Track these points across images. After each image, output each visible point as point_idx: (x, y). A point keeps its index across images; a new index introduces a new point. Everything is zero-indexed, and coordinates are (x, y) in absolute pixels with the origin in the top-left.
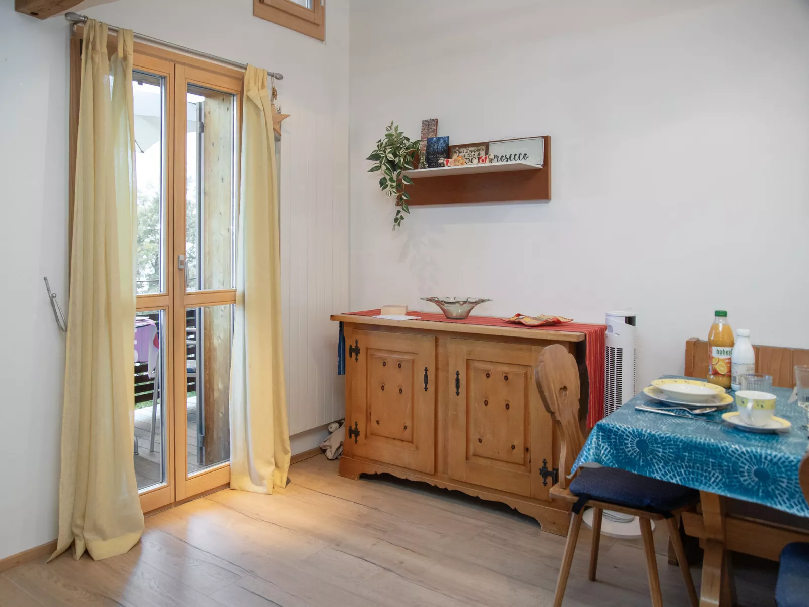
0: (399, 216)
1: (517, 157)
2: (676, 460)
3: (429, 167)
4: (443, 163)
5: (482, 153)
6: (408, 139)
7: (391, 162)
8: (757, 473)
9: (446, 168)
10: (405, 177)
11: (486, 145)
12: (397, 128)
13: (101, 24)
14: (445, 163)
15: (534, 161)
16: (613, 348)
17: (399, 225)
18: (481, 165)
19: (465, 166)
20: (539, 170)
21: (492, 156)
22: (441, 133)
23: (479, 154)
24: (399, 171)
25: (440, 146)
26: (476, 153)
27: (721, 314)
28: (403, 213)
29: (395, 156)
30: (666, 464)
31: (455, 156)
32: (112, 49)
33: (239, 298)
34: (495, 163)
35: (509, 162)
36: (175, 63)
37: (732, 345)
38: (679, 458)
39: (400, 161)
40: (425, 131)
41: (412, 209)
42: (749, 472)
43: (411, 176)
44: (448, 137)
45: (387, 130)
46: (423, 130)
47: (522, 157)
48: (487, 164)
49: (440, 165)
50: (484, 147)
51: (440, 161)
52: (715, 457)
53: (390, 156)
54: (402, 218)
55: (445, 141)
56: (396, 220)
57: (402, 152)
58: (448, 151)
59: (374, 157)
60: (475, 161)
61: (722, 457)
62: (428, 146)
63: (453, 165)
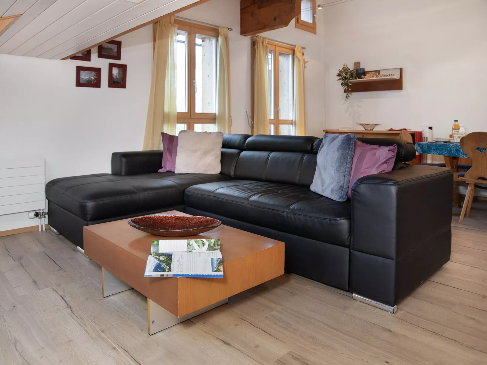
0: (348, 96)
1: (390, 75)
2: (436, 149)
3: (359, 79)
4: (363, 78)
5: (377, 74)
6: (349, 69)
7: (345, 77)
8: (455, 150)
9: (364, 79)
10: (350, 82)
11: (379, 71)
12: (346, 65)
13: (261, 37)
14: (364, 77)
15: (397, 77)
16: (424, 137)
17: (348, 98)
18: (377, 78)
19: (372, 79)
20: (399, 80)
21: (381, 75)
22: (362, 67)
23: (376, 74)
24: (347, 80)
25: (361, 71)
26: (375, 74)
27: (456, 121)
28: (349, 95)
29: (346, 75)
30: (434, 151)
31: (367, 75)
32: (263, 43)
33: (294, 123)
34: (382, 78)
35: (387, 77)
36: (276, 46)
37: (459, 129)
38: (437, 149)
39: (348, 77)
40: (355, 66)
41: (353, 93)
42: (454, 150)
43: (352, 82)
44: (364, 68)
45: (343, 66)
46: (354, 66)
47: (392, 75)
48: (379, 78)
49: (362, 78)
50: (378, 72)
51: (362, 77)
52: (446, 147)
53: (344, 75)
54: (349, 96)
55: (363, 70)
56: (346, 97)
57: (349, 73)
58: (364, 73)
59: (339, 75)
60: (375, 77)
61: (448, 147)
62: (357, 72)
63: (367, 78)
